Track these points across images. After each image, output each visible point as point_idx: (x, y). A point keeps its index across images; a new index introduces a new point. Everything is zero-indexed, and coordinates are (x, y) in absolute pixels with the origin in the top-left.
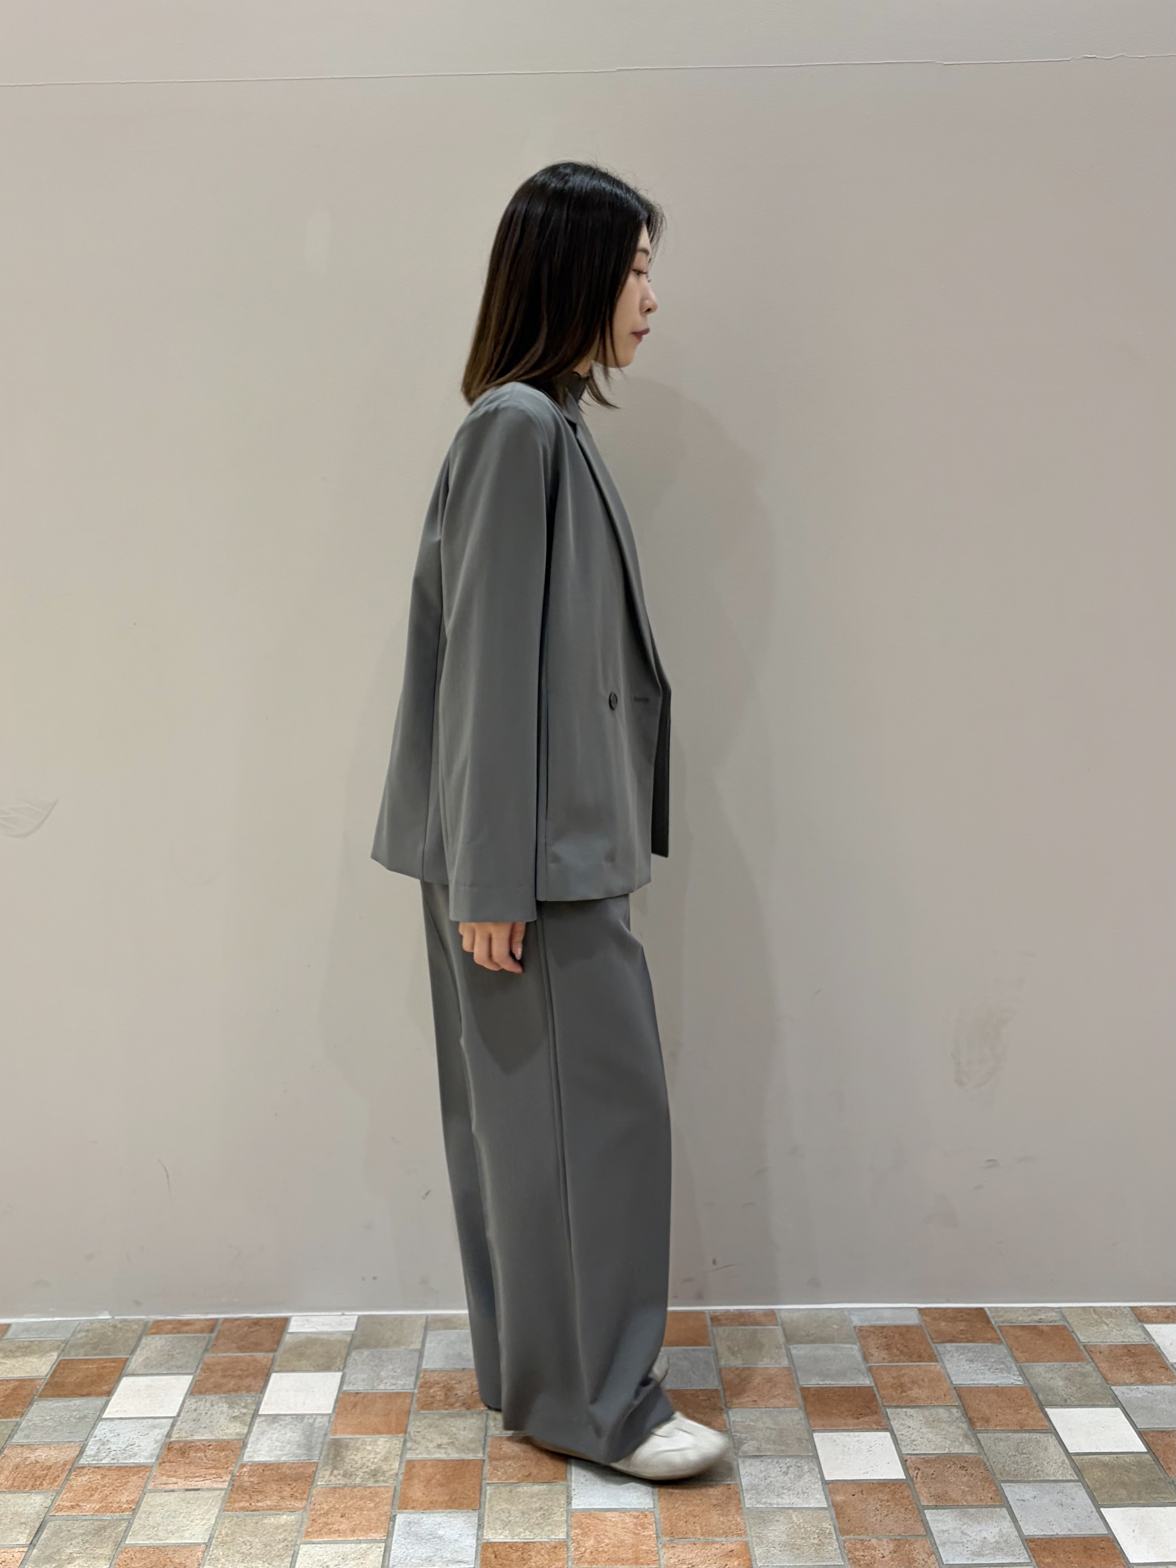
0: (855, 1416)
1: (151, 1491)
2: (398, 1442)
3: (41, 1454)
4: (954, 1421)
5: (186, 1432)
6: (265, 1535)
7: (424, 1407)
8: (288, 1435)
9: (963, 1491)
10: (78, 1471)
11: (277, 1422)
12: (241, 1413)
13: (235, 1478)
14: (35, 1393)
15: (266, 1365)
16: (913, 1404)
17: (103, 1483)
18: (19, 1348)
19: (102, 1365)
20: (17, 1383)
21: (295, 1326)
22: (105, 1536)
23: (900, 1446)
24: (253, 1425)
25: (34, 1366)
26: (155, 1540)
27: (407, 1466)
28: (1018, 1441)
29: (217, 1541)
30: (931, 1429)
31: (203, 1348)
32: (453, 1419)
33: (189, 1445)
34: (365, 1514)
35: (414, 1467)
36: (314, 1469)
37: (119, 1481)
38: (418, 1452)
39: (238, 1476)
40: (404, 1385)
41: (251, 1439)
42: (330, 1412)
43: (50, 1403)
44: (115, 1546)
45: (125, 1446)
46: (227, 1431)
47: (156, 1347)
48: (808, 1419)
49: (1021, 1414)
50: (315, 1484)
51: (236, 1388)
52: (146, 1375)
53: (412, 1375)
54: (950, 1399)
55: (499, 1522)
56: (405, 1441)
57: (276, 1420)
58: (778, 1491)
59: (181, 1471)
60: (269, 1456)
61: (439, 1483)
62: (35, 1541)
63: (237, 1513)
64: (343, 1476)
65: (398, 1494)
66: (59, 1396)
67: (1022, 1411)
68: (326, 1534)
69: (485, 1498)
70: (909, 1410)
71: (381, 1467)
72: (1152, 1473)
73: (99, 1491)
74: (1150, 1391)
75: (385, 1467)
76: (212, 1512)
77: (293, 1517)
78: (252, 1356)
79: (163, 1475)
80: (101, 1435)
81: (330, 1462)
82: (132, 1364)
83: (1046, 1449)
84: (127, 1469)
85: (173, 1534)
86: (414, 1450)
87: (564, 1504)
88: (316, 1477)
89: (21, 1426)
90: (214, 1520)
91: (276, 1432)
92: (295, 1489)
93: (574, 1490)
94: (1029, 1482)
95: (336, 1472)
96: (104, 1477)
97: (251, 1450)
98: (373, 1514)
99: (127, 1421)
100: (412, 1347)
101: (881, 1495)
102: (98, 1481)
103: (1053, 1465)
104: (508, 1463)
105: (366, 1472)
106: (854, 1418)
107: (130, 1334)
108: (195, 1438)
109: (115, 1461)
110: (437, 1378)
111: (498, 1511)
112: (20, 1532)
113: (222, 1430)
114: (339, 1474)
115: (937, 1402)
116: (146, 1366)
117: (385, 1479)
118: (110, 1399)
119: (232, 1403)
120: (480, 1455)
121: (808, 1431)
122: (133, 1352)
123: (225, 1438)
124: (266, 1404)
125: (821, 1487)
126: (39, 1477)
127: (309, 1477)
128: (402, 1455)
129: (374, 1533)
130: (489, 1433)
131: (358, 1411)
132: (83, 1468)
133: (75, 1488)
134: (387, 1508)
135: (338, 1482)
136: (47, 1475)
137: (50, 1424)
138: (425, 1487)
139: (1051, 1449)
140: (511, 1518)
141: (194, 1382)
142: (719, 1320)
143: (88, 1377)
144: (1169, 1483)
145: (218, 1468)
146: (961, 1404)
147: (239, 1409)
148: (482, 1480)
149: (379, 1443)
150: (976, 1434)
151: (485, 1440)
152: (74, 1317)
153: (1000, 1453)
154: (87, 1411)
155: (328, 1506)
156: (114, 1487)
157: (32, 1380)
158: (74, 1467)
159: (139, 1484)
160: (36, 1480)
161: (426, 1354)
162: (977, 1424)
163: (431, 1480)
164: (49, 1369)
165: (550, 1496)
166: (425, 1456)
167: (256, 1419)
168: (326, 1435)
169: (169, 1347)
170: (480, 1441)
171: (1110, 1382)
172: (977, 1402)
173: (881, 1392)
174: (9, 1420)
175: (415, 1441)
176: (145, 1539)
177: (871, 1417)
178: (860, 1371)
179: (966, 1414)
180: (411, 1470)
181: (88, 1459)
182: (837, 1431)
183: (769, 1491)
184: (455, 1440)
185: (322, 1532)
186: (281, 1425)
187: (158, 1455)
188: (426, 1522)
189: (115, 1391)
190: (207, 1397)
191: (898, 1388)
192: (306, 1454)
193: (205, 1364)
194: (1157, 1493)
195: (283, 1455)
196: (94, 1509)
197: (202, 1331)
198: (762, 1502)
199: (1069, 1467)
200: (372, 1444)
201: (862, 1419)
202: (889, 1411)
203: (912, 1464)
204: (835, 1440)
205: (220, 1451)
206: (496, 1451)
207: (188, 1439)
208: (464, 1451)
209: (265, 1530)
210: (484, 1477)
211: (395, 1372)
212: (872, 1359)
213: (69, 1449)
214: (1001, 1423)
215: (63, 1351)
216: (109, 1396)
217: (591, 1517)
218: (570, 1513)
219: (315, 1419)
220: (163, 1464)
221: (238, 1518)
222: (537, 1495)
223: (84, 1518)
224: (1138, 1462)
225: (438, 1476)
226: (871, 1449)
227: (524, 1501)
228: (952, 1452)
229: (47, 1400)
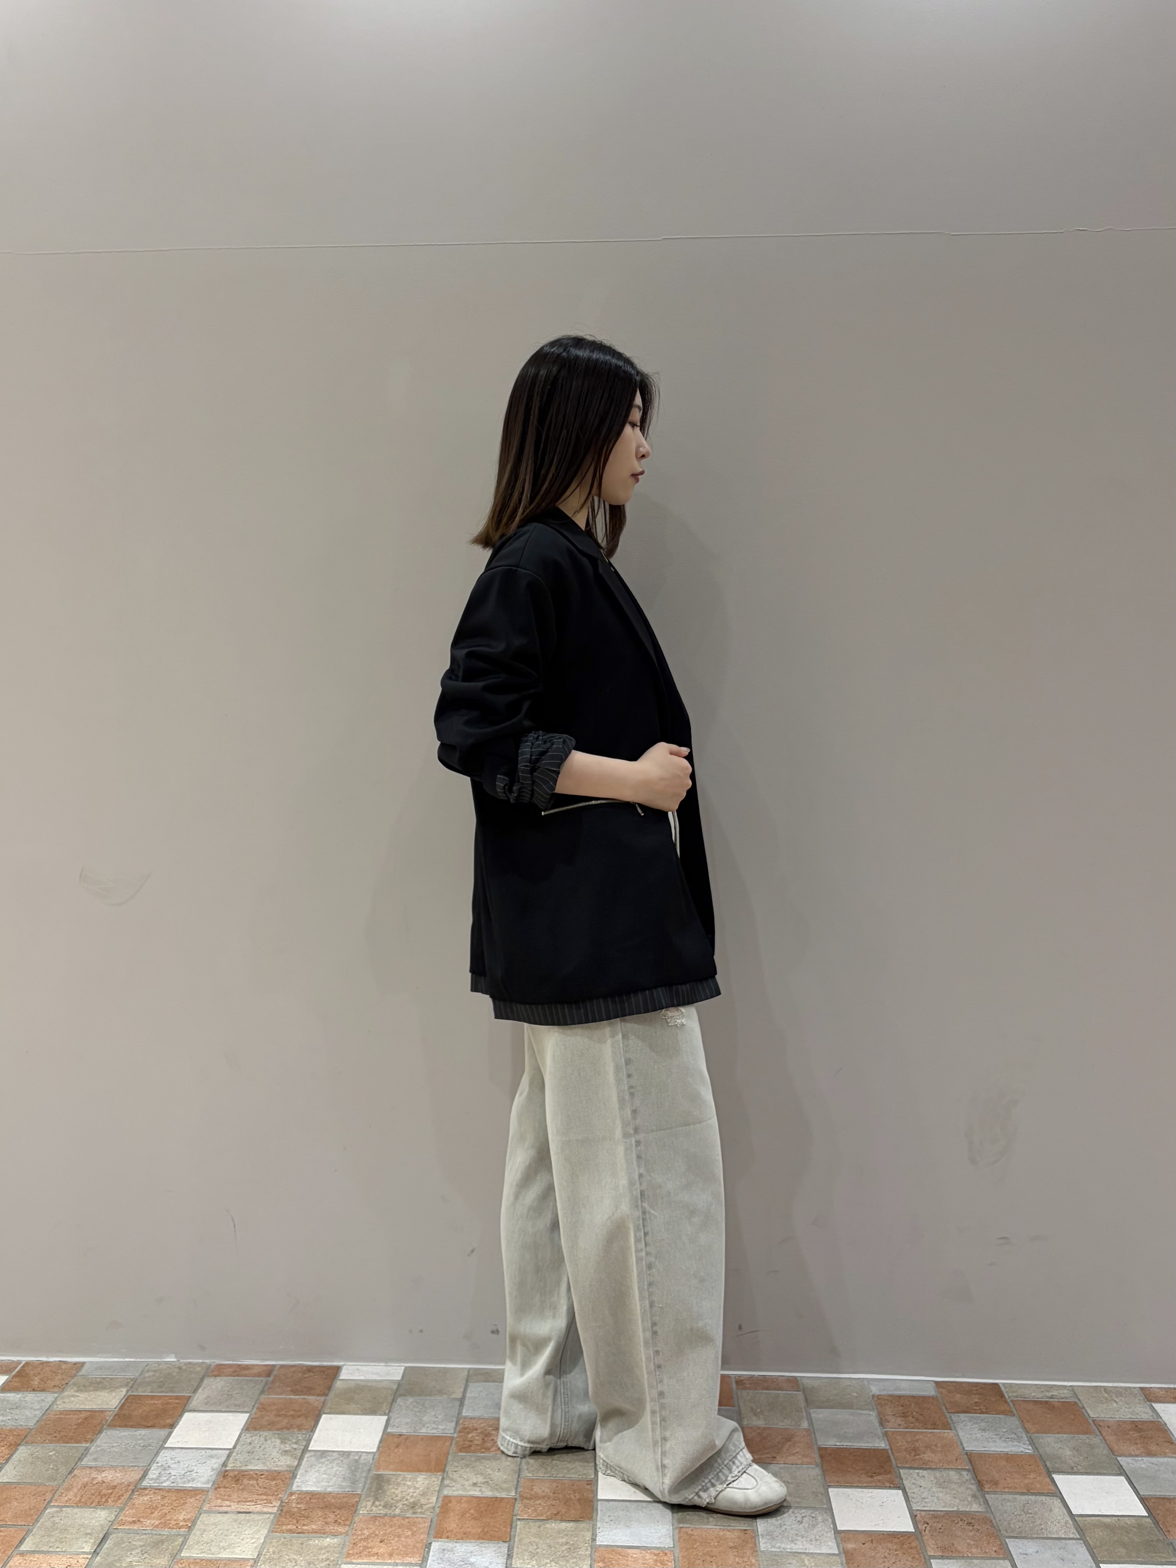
0: (870, 1474)
1: (206, 1512)
2: (436, 1479)
3: (108, 1476)
4: (964, 1483)
5: (241, 1462)
6: (309, 1554)
7: (462, 1450)
8: (334, 1469)
9: (969, 1544)
10: (140, 1491)
11: (325, 1457)
12: (292, 1448)
13: (284, 1504)
14: (104, 1423)
15: (317, 1408)
16: (925, 1466)
17: (162, 1503)
18: (91, 1383)
19: (166, 1402)
20: (88, 1414)
21: (346, 1374)
22: (163, 1548)
23: (911, 1503)
24: (303, 1460)
25: (105, 1399)
26: (208, 1554)
27: (443, 1500)
28: (1024, 1502)
29: (265, 1558)
30: (941, 1489)
31: (260, 1391)
32: (488, 1462)
33: (243, 1473)
34: (403, 1541)
35: (450, 1501)
36: (358, 1500)
37: (177, 1502)
38: (454, 1489)
39: (286, 1503)
40: (445, 1429)
41: (301, 1472)
42: (374, 1450)
43: (118, 1432)
44: (171, 1557)
45: (184, 1472)
46: (279, 1463)
47: (217, 1388)
48: (824, 1475)
49: (1030, 1478)
50: (357, 1512)
51: (289, 1426)
52: (206, 1411)
53: (452, 1421)
54: (961, 1464)
55: (527, 1554)
56: (443, 1479)
57: (324, 1455)
58: (792, 1538)
59: (235, 1496)
60: (316, 1486)
61: (473, 1516)
62: (98, 1550)
63: (285, 1534)
64: (384, 1507)
65: (434, 1526)
66: (126, 1426)
67: (1030, 1476)
68: (366, 1556)
69: (516, 1531)
70: (921, 1471)
71: (419, 1500)
72: (1152, 1534)
73: (159, 1509)
74: (1155, 1463)
75: (423, 1501)
76: (262, 1533)
77: (336, 1540)
78: (305, 1399)
79: (217, 1499)
80: (163, 1461)
81: (373, 1494)
82: (194, 1402)
83: (1051, 1510)
84: (186, 1492)
85: (225, 1550)
86: (451, 1487)
87: (589, 1540)
88: (359, 1507)
89: (91, 1450)
90: (263, 1539)
91: (323, 1466)
92: (339, 1516)
93: (599, 1528)
94: (1032, 1538)
95: (377, 1503)
96: (164, 1497)
97: (300, 1481)
98: (410, 1541)
99: (186, 1451)
100: (453, 1396)
101: (890, 1545)
102: (157, 1501)
103: (1057, 1524)
104: (539, 1502)
105: (405, 1504)
106: (868, 1476)
107: (193, 1375)
108: (249, 1468)
109: (175, 1485)
110: (475, 1425)
111: (526, 1544)
112: (85, 1542)
113: (274, 1462)
114: (380, 1505)
115: (949, 1465)
116: (206, 1404)
117: (423, 1511)
118: (172, 1432)
119: (285, 1439)
120: (513, 1494)
121: (823, 1486)
122: (195, 1391)
123: (276, 1469)
124: (315, 1441)
125: (833, 1535)
126: (105, 1495)
127: (353, 1506)
128: (439, 1492)
129: (410, 1557)
130: (521, 1476)
131: (401, 1450)
132: (145, 1489)
133: (137, 1506)
134: (422, 1536)
135: (379, 1512)
136: (112, 1493)
137: (116, 1450)
138: (459, 1519)
139: (1056, 1510)
140: (538, 1550)
141: (250, 1419)
142: (744, 1384)
143: (153, 1411)
144: (1168, 1544)
145: (268, 1495)
146: (971, 1468)
147: (290, 1445)
148: (513, 1515)
149: (419, 1479)
150: (984, 1495)
151: (518, 1482)
152: (142, 1358)
153: (1006, 1512)
154: (151, 1441)
155: (368, 1532)
156: (172, 1506)
157: (102, 1411)
158: (136, 1488)
159: (196, 1505)
160: (101, 1498)
161: (466, 1402)
162: (986, 1486)
163: (466, 1514)
164: (118, 1403)
165: (575, 1532)
166: (461, 1492)
167: (306, 1453)
168: (369, 1470)
169: (228, 1388)
170: (513, 1481)
171: (1116, 1454)
172: (988, 1467)
173: (895, 1454)
174: (80, 1445)
175: (452, 1479)
176: (199, 1552)
177: (883, 1476)
178: (876, 1435)
179: (977, 1478)
180: (447, 1504)
181: (150, 1482)
182: (851, 1487)
183: (783, 1537)
184: (489, 1480)
185: (362, 1554)
186: (328, 1460)
187: (214, 1481)
188: (458, 1551)
189: (177, 1425)
190: (261, 1433)
191: (912, 1452)
192: (350, 1486)
193: (261, 1404)
194: (1155, 1553)
195: (330, 1486)
196: (153, 1524)
197: (259, 1375)
198: (777, 1546)
199: (1072, 1526)
200: (412, 1480)
201: (875, 1478)
202: (902, 1471)
203: (921, 1519)
204: (849, 1496)
205: (271, 1480)
206: (527, 1491)
207: (242, 1468)
208: (497, 1490)
209: (309, 1550)
210: (515, 1513)
211: (437, 1418)
212: (887, 1426)
213: (133, 1473)
214: (1009, 1486)
215: (132, 1387)
216: (171, 1428)
217: (614, 1553)
218: (594, 1548)
219: (361, 1456)
220: (219, 1490)
221: (285, 1538)
222: (564, 1531)
223: (144, 1532)
224: (1138, 1524)
225: (472, 1511)
226: (882, 1504)
227: (552, 1536)
228: (960, 1510)
229: (115, 1430)
